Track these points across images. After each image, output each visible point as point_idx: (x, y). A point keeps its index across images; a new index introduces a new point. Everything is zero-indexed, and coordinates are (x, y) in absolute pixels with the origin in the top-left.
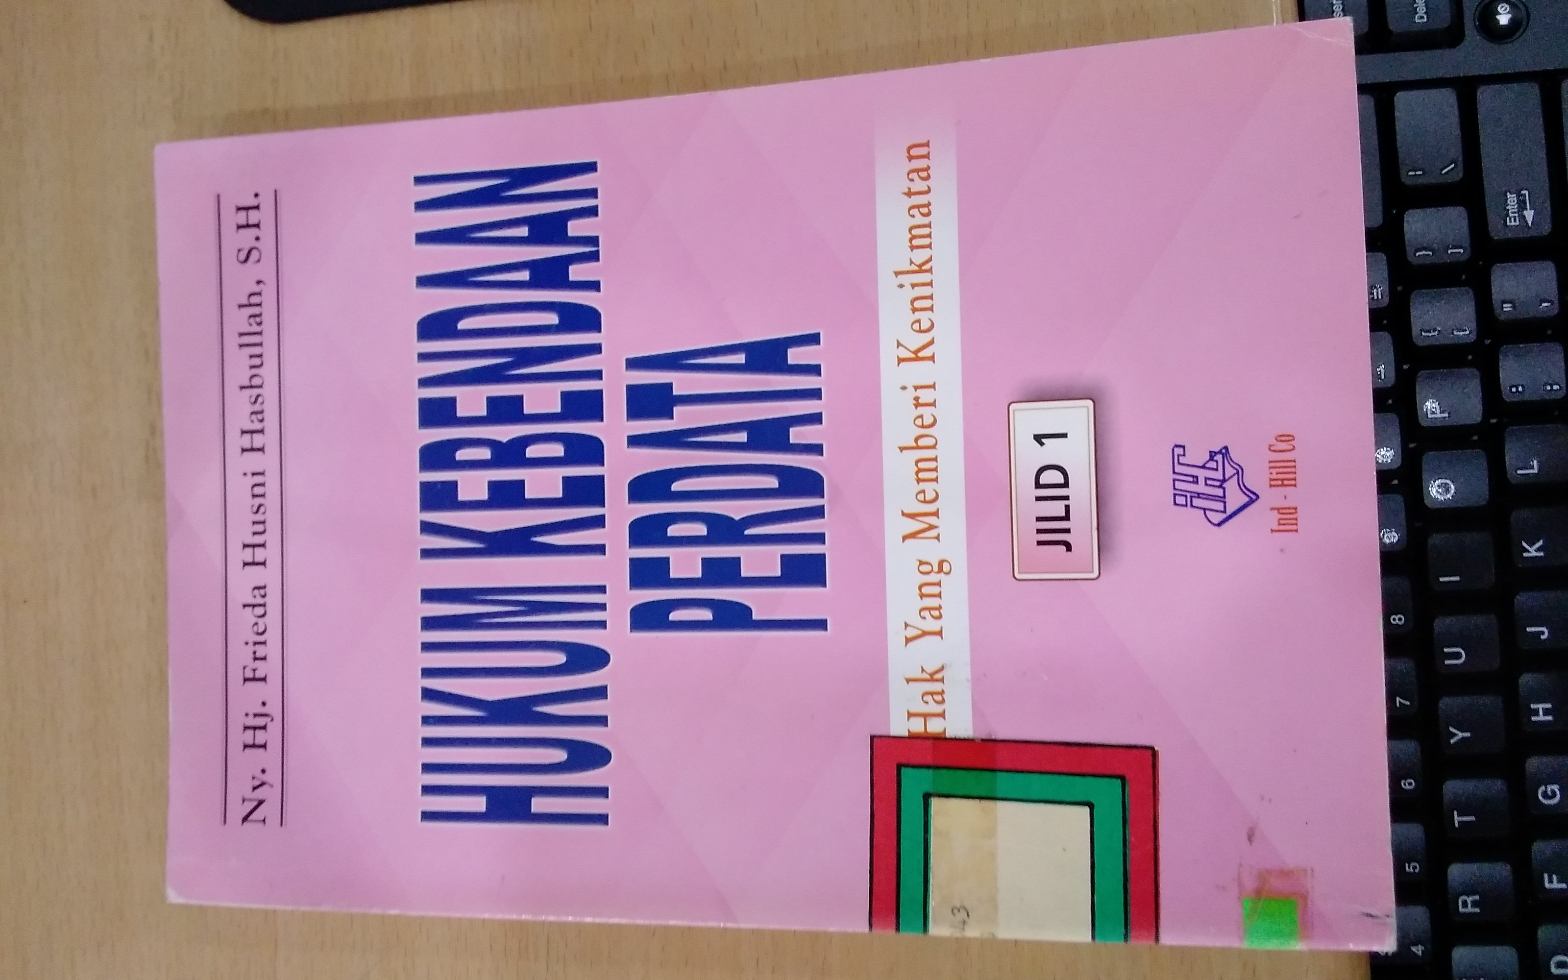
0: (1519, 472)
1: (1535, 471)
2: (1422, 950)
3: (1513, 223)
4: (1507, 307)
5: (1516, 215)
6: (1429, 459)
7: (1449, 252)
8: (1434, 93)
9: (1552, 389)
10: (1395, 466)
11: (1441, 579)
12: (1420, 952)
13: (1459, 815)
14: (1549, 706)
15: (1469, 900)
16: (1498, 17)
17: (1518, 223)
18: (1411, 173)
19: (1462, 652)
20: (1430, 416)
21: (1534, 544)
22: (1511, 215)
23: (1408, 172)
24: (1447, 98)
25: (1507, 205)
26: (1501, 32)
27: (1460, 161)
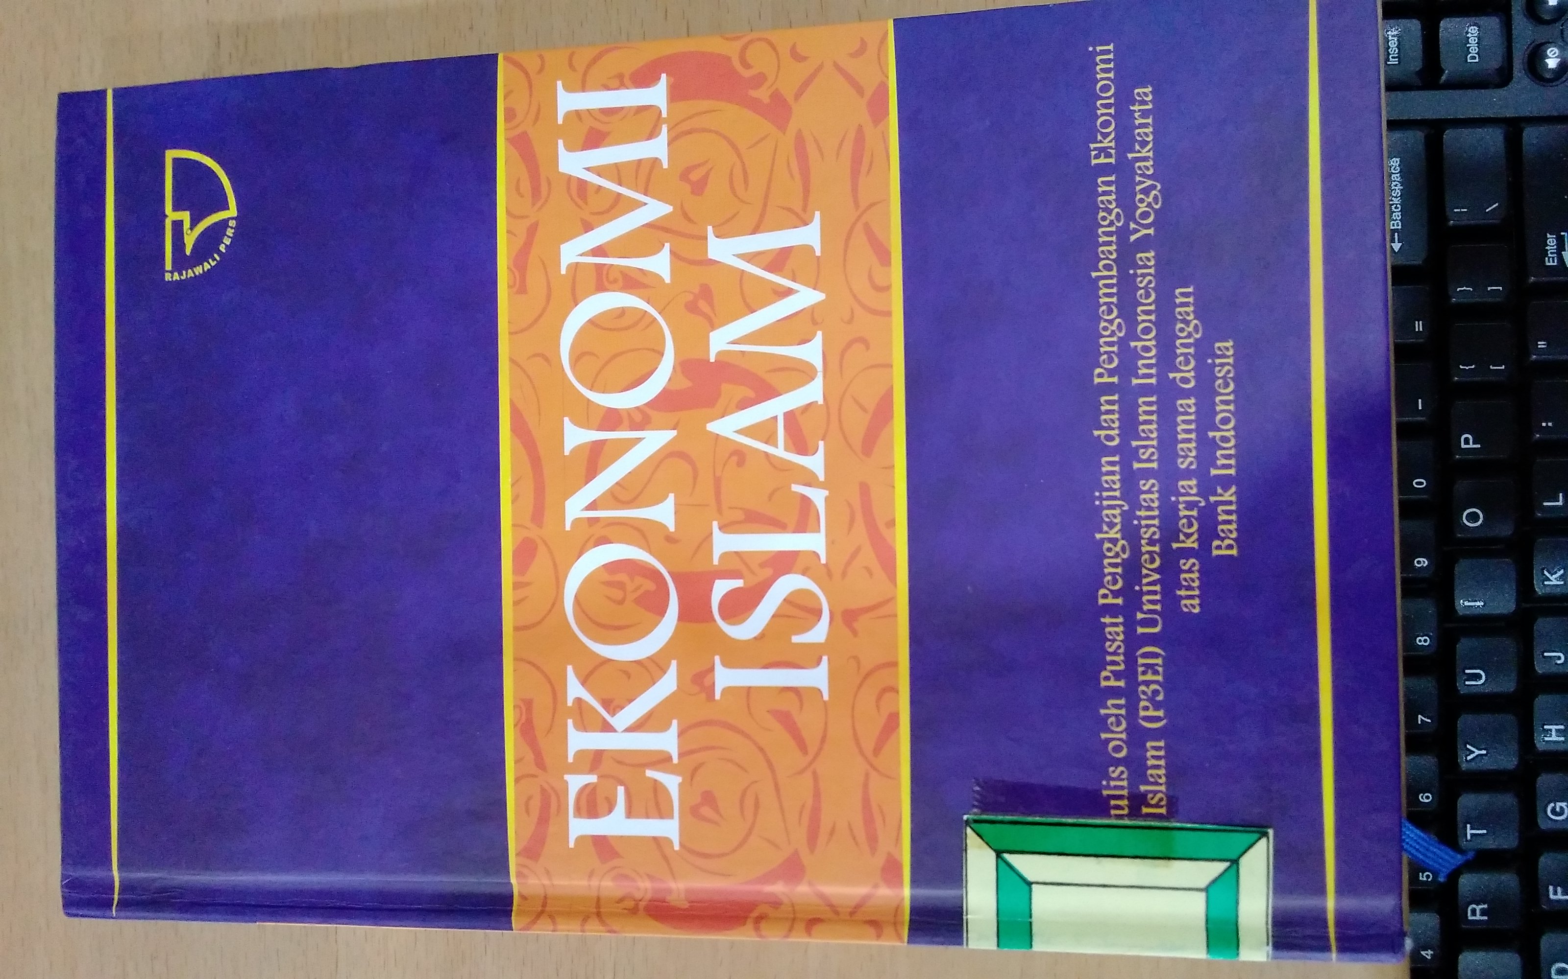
0: (1545, 504)
1: (1560, 503)
2: (1431, 955)
3: (1551, 264)
4: (1542, 344)
5: (1556, 255)
6: (1461, 485)
7: (1489, 289)
8: (1481, 132)
10: (1429, 496)
11: (1466, 604)
13: (1471, 829)
14: (1562, 727)
15: (1478, 908)
16: (1547, 60)
17: (1555, 264)
19: (1482, 673)
20: (1463, 446)
21: (1556, 573)
22: (1550, 255)
23: (1454, 208)
24: (1494, 137)
25: (1547, 245)
26: (1548, 76)
27: (1504, 200)
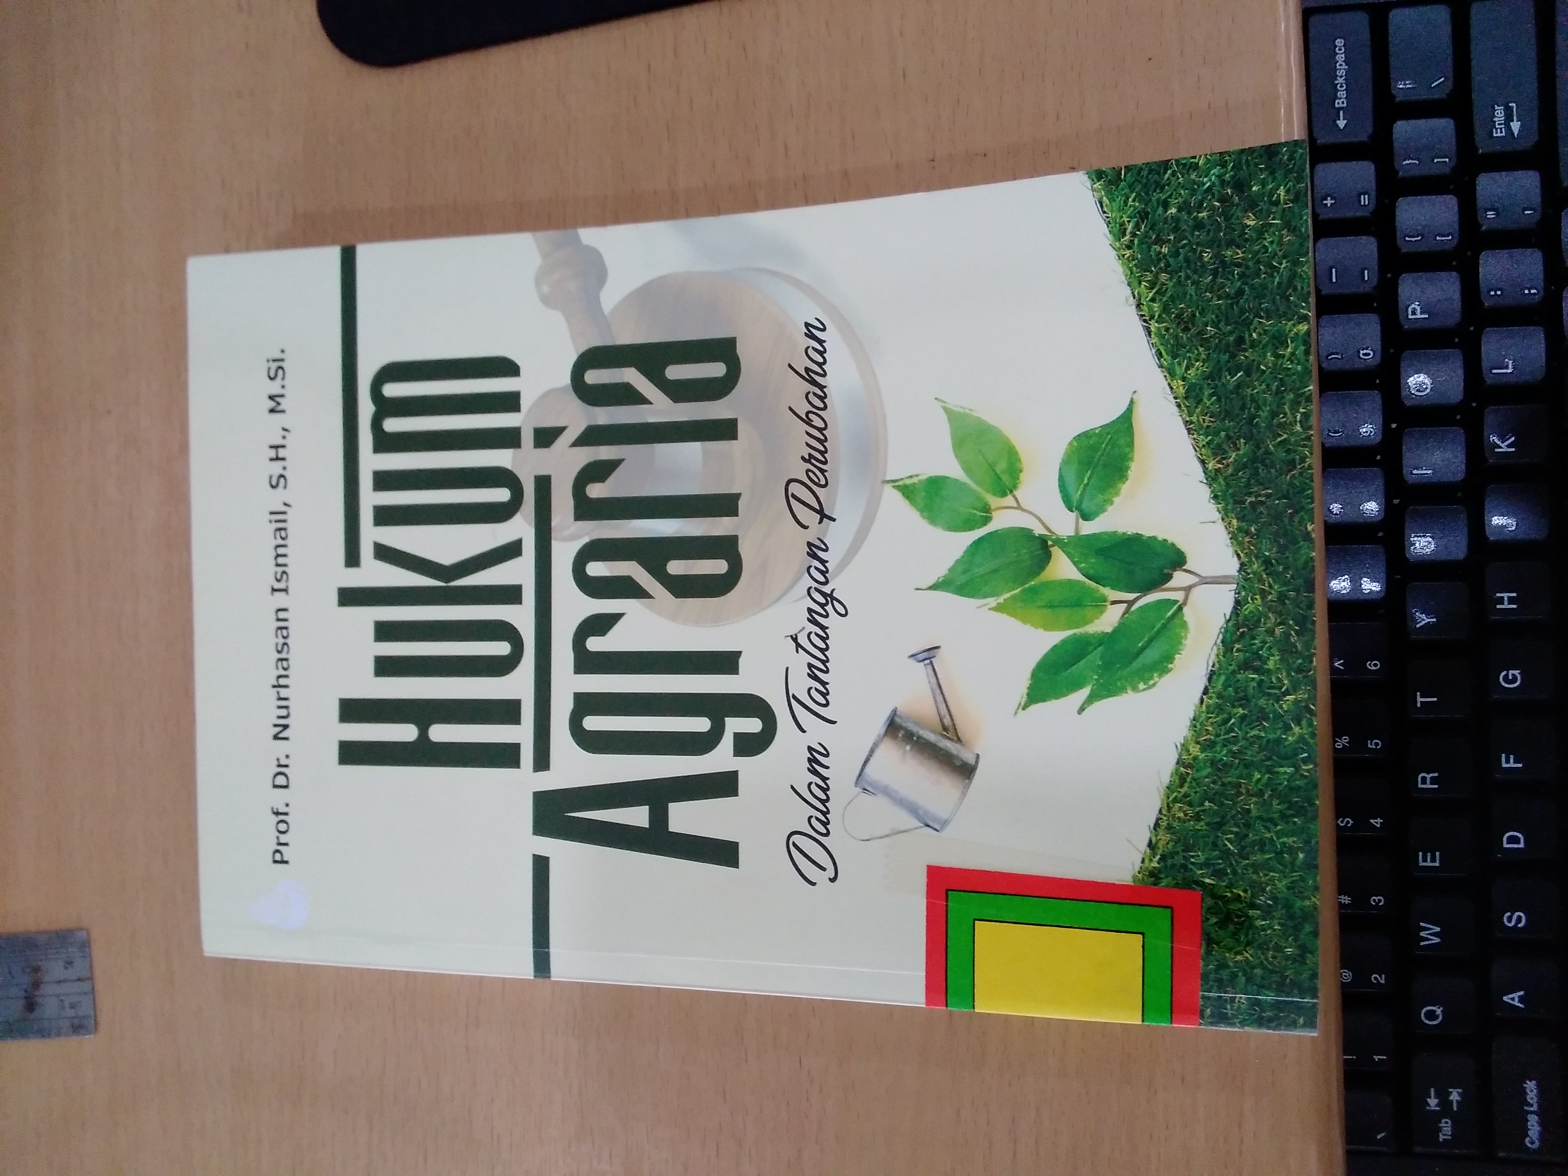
0: (1494, 371)
1: (1509, 371)
2: (1381, 822)
3: (1499, 135)
4: (1491, 215)
5: (1503, 126)
6: (1410, 356)
7: (1436, 161)
9: (1530, 291)
11: (1415, 472)
12: (1379, 824)
13: (1421, 697)
14: (1514, 595)
15: (1429, 776)
17: (1503, 135)
18: (1401, 87)
20: (1410, 317)
21: (1506, 440)
22: (1497, 126)
23: (1399, 85)
24: (1440, 14)
25: (1494, 116)
27: (1450, 75)
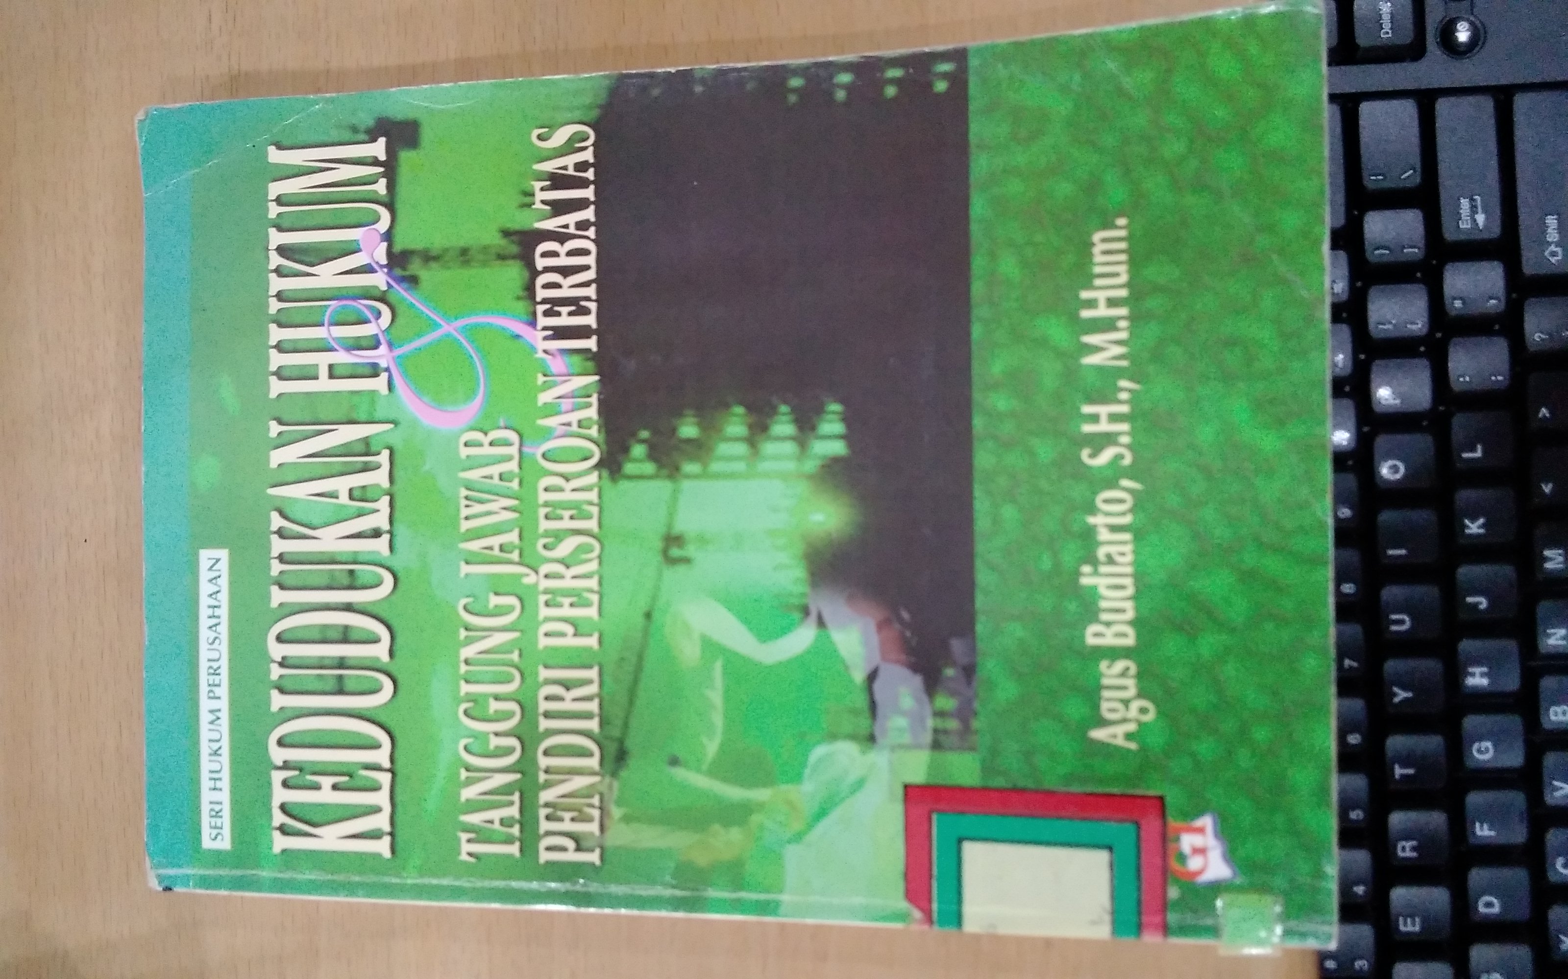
0: (1464, 455)
1: (1478, 454)
2: (1363, 890)
3: (1465, 226)
4: (1458, 304)
5: (1469, 218)
6: (1382, 442)
7: (1405, 251)
8: (1395, 103)
9: (1496, 379)
10: (1349, 449)
11: (1391, 552)
12: (1362, 892)
13: (1399, 768)
15: (1409, 844)
16: (1457, 34)
17: (1469, 226)
18: (1372, 178)
19: (1406, 618)
20: (1383, 402)
21: (1476, 522)
22: (1464, 218)
23: (1370, 175)
24: (1407, 110)
25: (1460, 209)
26: (1462, 49)
27: (1418, 166)
